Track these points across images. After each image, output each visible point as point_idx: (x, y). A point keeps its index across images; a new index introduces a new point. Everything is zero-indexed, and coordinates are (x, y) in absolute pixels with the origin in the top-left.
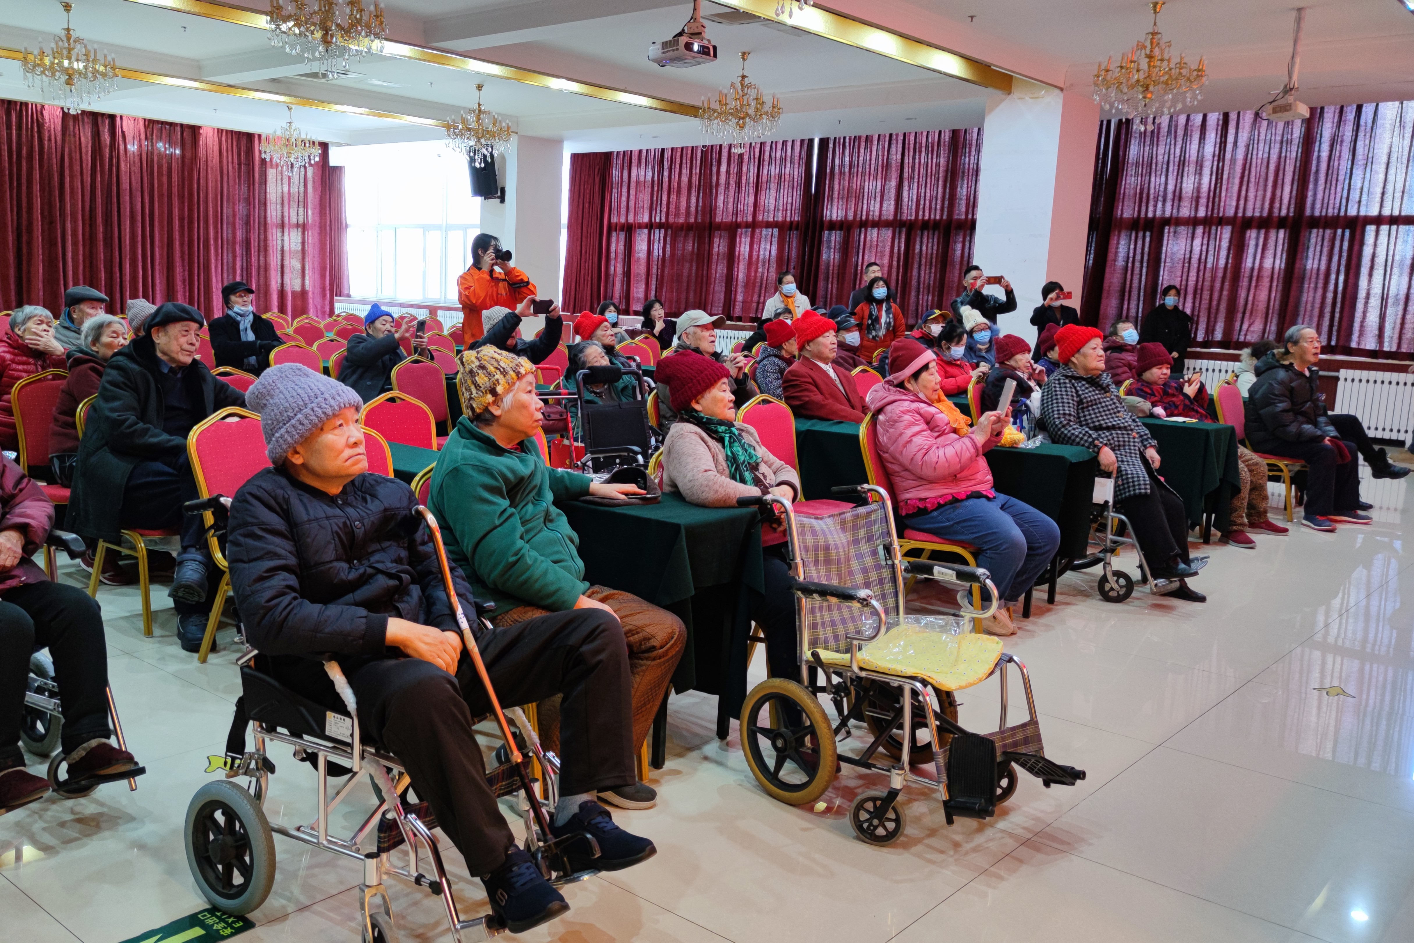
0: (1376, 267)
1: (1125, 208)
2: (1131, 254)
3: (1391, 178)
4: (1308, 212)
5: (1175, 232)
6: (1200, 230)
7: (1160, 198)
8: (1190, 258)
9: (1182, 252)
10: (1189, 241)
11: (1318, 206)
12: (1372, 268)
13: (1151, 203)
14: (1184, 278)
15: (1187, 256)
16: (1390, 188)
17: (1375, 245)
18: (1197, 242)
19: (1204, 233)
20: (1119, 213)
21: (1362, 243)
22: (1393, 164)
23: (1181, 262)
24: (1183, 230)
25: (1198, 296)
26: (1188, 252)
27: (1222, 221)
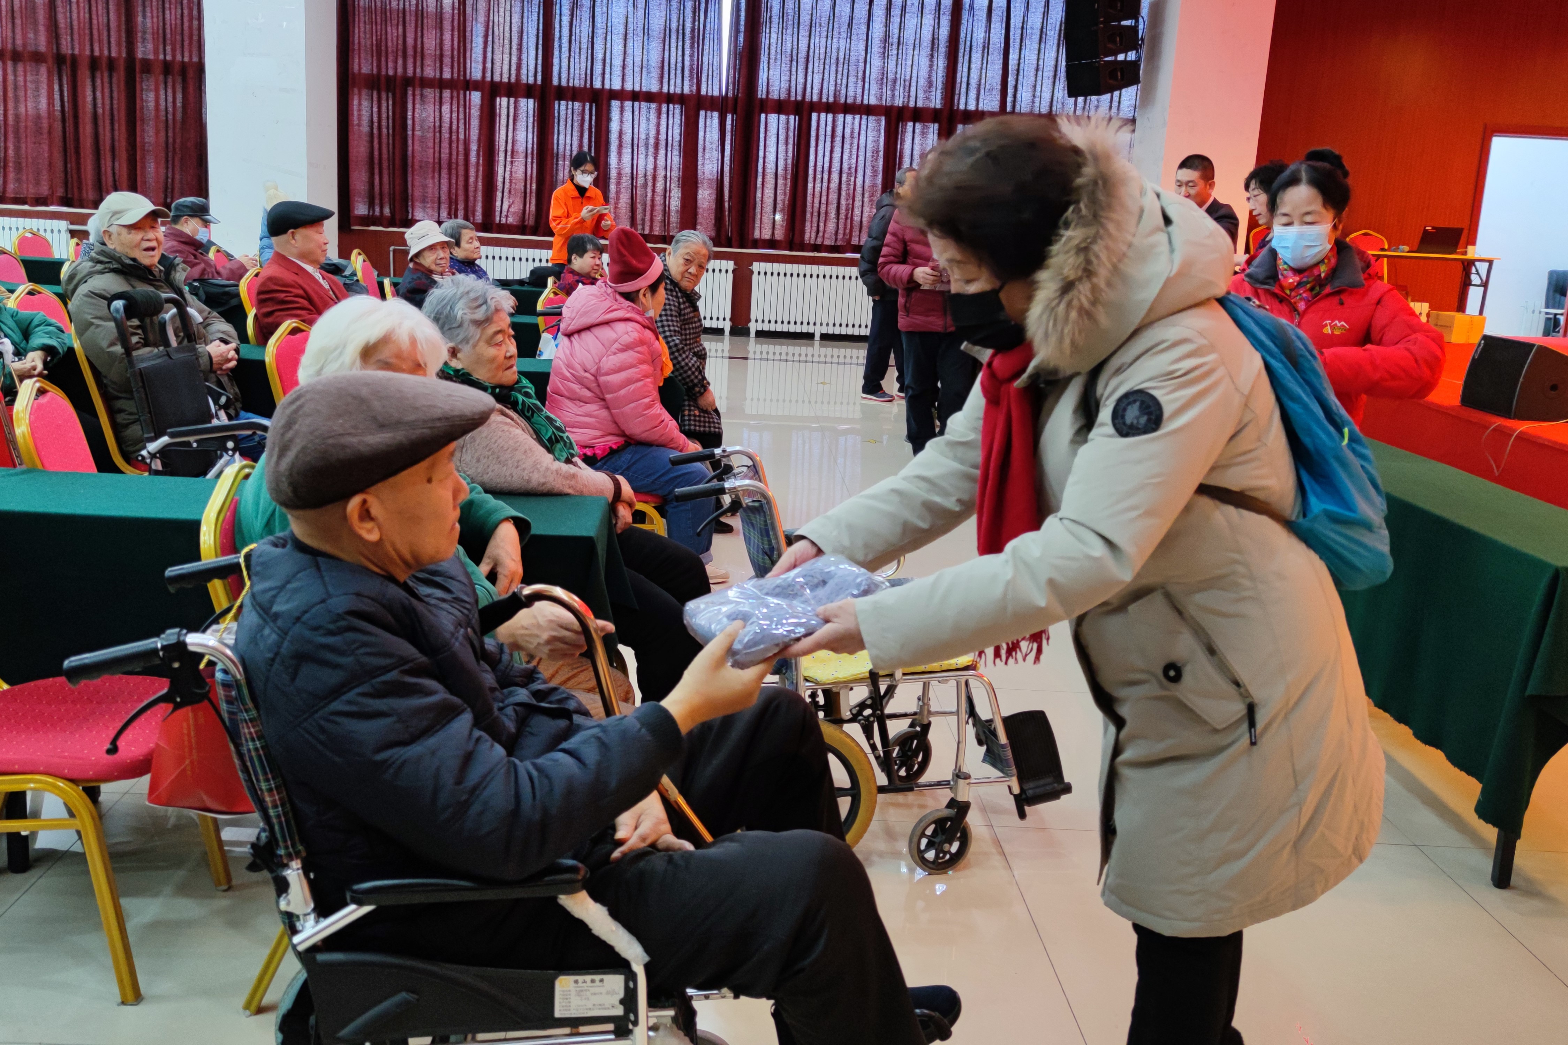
0: (624, 145)
1: (363, 61)
2: (375, 119)
3: (630, 50)
4: (555, 82)
5: (422, 95)
6: (447, 94)
7: (400, 53)
8: (440, 126)
9: (431, 119)
10: (437, 107)
11: (564, 76)
12: (620, 146)
13: (391, 58)
14: (437, 149)
15: (437, 124)
16: (629, 61)
17: (621, 122)
18: (446, 108)
19: (452, 98)
20: (356, 68)
21: (609, 120)
22: (630, 36)
23: (431, 130)
24: (429, 92)
25: (454, 171)
26: (437, 119)
27: (469, 85)
